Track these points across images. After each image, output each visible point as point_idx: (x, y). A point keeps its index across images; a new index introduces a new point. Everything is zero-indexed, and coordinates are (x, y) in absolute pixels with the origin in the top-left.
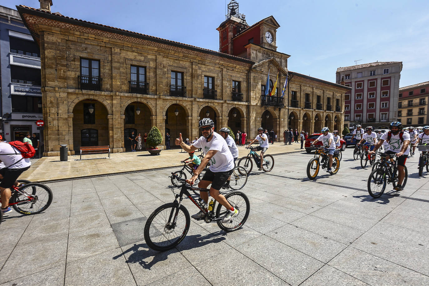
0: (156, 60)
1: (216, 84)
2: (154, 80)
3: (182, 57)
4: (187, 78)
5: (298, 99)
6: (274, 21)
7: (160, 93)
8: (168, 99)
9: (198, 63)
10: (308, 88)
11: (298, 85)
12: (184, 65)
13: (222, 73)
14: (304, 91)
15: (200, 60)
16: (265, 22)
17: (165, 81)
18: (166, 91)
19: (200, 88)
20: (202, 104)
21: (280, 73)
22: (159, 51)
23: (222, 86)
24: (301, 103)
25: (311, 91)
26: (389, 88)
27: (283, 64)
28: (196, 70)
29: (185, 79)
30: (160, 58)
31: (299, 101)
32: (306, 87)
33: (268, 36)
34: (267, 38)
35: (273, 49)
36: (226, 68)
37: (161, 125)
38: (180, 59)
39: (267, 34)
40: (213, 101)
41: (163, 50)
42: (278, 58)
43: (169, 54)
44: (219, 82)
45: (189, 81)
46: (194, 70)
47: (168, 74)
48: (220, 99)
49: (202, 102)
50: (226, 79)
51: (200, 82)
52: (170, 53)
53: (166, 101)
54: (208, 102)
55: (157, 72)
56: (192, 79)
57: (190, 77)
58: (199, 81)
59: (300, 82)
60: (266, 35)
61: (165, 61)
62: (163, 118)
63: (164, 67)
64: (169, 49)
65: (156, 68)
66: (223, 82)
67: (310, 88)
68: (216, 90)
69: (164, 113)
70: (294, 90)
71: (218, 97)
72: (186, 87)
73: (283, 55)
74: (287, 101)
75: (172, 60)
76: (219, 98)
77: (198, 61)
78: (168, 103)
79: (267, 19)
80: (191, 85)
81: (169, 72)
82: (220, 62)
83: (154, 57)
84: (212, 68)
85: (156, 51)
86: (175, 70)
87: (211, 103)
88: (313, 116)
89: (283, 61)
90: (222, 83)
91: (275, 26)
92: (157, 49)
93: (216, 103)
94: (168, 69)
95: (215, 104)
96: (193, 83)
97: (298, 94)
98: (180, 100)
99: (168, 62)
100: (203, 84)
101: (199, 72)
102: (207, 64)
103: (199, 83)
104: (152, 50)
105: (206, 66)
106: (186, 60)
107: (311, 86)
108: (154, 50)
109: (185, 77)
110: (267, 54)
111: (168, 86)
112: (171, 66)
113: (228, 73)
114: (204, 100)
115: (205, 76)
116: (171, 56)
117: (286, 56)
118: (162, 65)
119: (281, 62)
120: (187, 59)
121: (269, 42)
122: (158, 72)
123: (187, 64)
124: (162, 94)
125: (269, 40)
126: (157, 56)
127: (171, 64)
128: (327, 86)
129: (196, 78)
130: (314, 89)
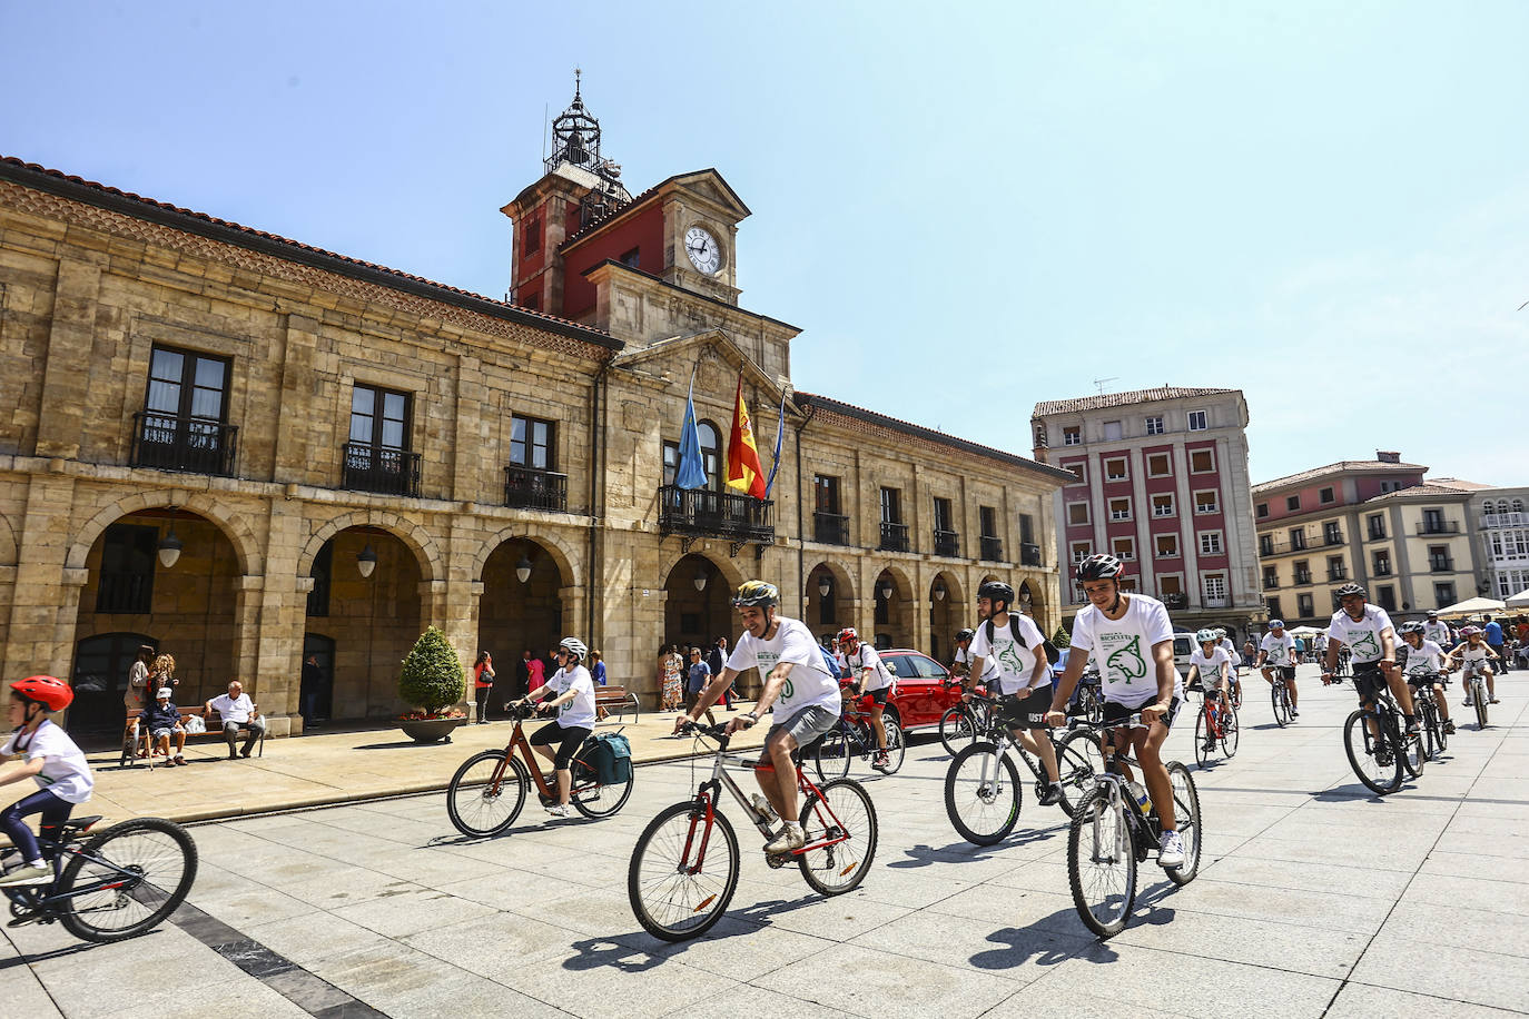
0: (55, 281)
1: (421, 423)
2: (28, 378)
3: (229, 285)
4: (252, 385)
5: (847, 508)
6: (722, 188)
7: (56, 448)
8: (111, 482)
9: (323, 324)
10: (893, 464)
11: (842, 452)
12: (239, 322)
13: (458, 374)
14: (871, 476)
15: (332, 306)
16: (683, 190)
17: (101, 390)
18: (109, 440)
19: (323, 439)
20: (331, 513)
21: (755, 395)
22: (74, 242)
23: (455, 437)
24: (863, 524)
25: (905, 480)
26: (1215, 480)
27: (772, 358)
28: (307, 354)
29: (238, 390)
30: (80, 277)
31: (852, 517)
32: (881, 463)
33: (698, 244)
34: (696, 253)
35: (722, 300)
36: (479, 357)
37: (43, 618)
38: (210, 293)
39: (694, 238)
40: (393, 501)
41: (105, 238)
42: (747, 334)
43: (143, 262)
44: (434, 414)
45: (261, 399)
46: (294, 350)
47: (128, 357)
48: (438, 497)
49: (334, 505)
50: (478, 406)
51: (329, 412)
52: (147, 259)
53: (101, 493)
54: (368, 509)
55: (54, 338)
56: (280, 394)
57: (269, 380)
58: (318, 403)
59: (852, 438)
60: (688, 240)
61: (117, 295)
62: (66, 577)
63: (104, 319)
64: (144, 241)
65: (47, 322)
66: (459, 417)
67: (898, 467)
68: (416, 449)
69: (80, 554)
70: (829, 471)
71: (426, 486)
72: (235, 429)
73: (765, 323)
74: (794, 518)
75: (166, 296)
76: (432, 488)
77: (319, 313)
78: (108, 499)
79: (690, 180)
80: (270, 421)
81: (134, 349)
82: (446, 327)
83: (43, 267)
84: (401, 350)
85: (60, 238)
86: (180, 340)
87: (384, 510)
88: (923, 582)
89: (769, 347)
90: (454, 421)
91: (729, 211)
92: (64, 230)
93: (415, 512)
94: (133, 332)
95: (408, 516)
96: (285, 410)
97: (847, 490)
98: (191, 492)
99: (138, 299)
100: (347, 420)
101: (325, 362)
102: (372, 332)
103: (324, 414)
104: (30, 231)
105: (366, 339)
106: (251, 303)
107: (903, 458)
108: (44, 229)
109: (238, 381)
110: (692, 315)
111: (125, 415)
112: (153, 319)
113: (491, 381)
114: (344, 497)
115: (358, 384)
116: (156, 275)
117: (782, 329)
118: (92, 312)
119: (760, 354)
120: (255, 299)
121: (705, 270)
122: (61, 340)
123: (258, 322)
124: (73, 454)
125: (705, 262)
126: (66, 264)
127: (155, 309)
128: (971, 459)
129: (301, 389)
130: (918, 468)
